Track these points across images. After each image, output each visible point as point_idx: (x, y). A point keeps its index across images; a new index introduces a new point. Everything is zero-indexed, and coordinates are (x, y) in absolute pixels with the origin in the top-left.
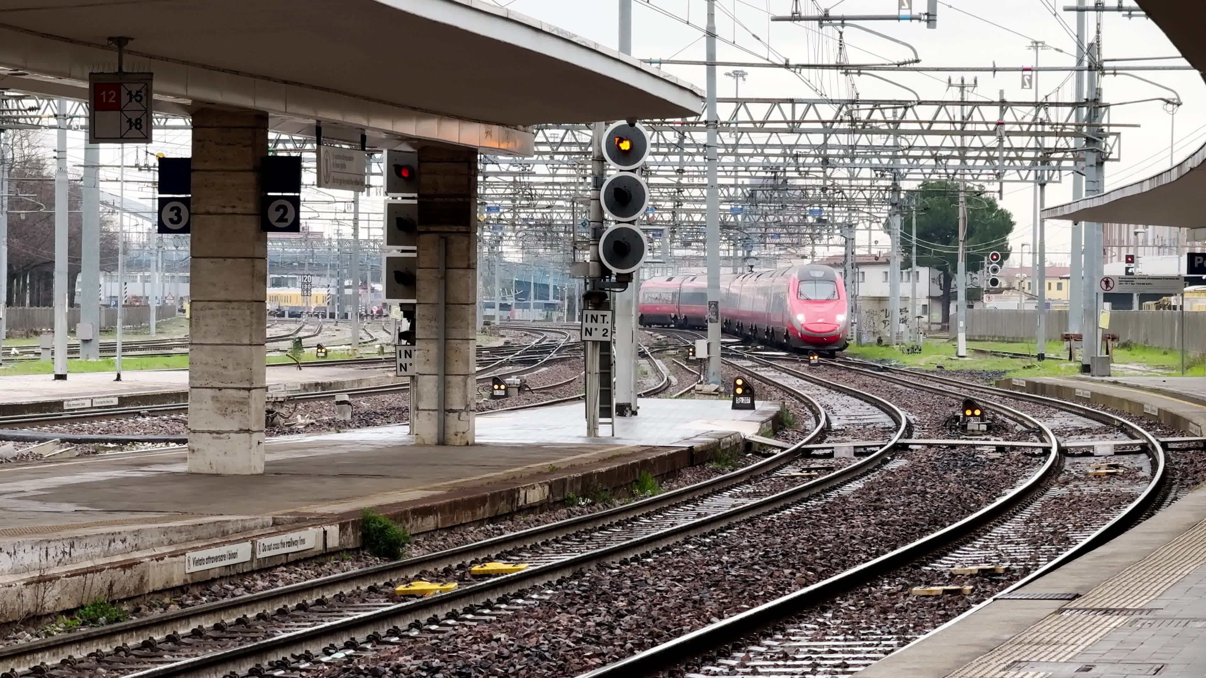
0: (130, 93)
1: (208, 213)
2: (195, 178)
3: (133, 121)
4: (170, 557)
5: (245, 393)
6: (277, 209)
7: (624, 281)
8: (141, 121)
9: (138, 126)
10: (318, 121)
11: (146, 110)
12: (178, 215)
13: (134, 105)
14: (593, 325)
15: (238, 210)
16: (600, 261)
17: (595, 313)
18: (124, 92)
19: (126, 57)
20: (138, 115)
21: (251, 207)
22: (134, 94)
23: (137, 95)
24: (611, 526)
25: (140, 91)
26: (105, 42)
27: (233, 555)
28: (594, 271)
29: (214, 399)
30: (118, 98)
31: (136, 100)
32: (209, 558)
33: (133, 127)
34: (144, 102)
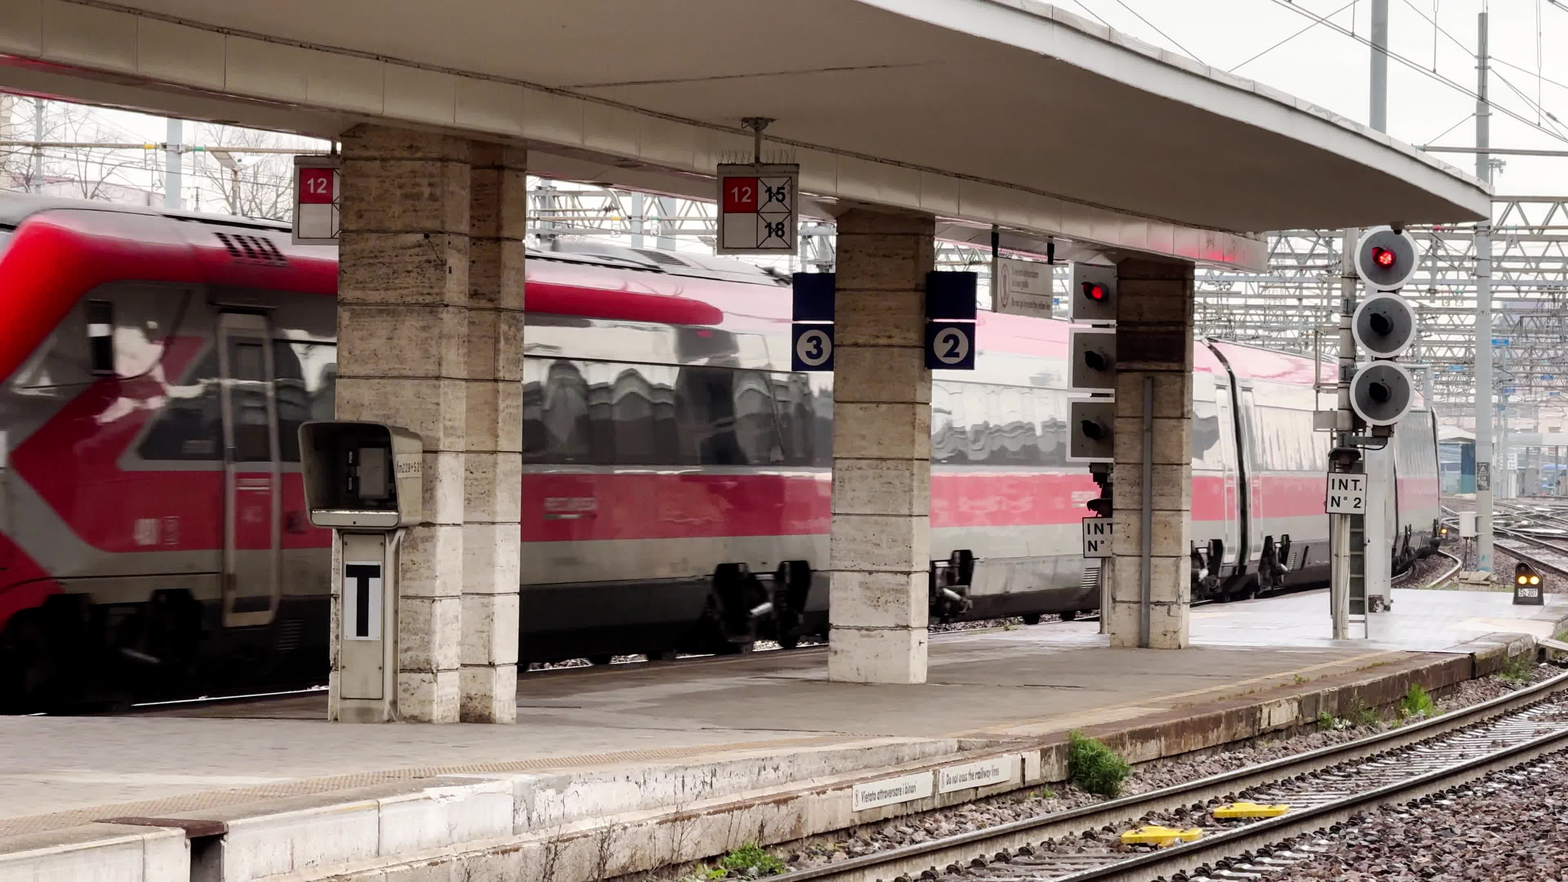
0: (769, 190)
1: (856, 345)
2: (839, 300)
3: (774, 226)
4: (834, 790)
5: (902, 579)
6: (946, 340)
7: (1382, 436)
8: (783, 226)
9: (780, 233)
10: (995, 226)
11: (790, 212)
12: (818, 347)
13: (775, 205)
14: (1342, 493)
15: (896, 341)
16: (1351, 410)
17: (1344, 477)
18: (762, 189)
19: (764, 144)
20: (779, 218)
21: (914, 336)
22: (774, 190)
23: (778, 193)
24: (1381, 756)
25: (783, 188)
26: (738, 125)
27: (911, 789)
28: (1345, 423)
29: (864, 585)
30: (754, 196)
31: (777, 199)
32: (882, 792)
33: (773, 234)
34: (787, 202)
